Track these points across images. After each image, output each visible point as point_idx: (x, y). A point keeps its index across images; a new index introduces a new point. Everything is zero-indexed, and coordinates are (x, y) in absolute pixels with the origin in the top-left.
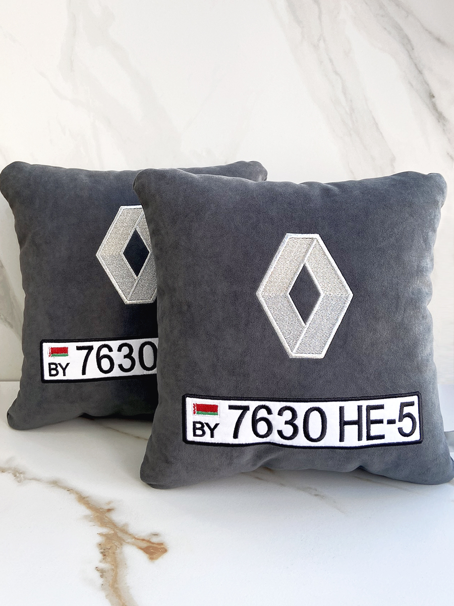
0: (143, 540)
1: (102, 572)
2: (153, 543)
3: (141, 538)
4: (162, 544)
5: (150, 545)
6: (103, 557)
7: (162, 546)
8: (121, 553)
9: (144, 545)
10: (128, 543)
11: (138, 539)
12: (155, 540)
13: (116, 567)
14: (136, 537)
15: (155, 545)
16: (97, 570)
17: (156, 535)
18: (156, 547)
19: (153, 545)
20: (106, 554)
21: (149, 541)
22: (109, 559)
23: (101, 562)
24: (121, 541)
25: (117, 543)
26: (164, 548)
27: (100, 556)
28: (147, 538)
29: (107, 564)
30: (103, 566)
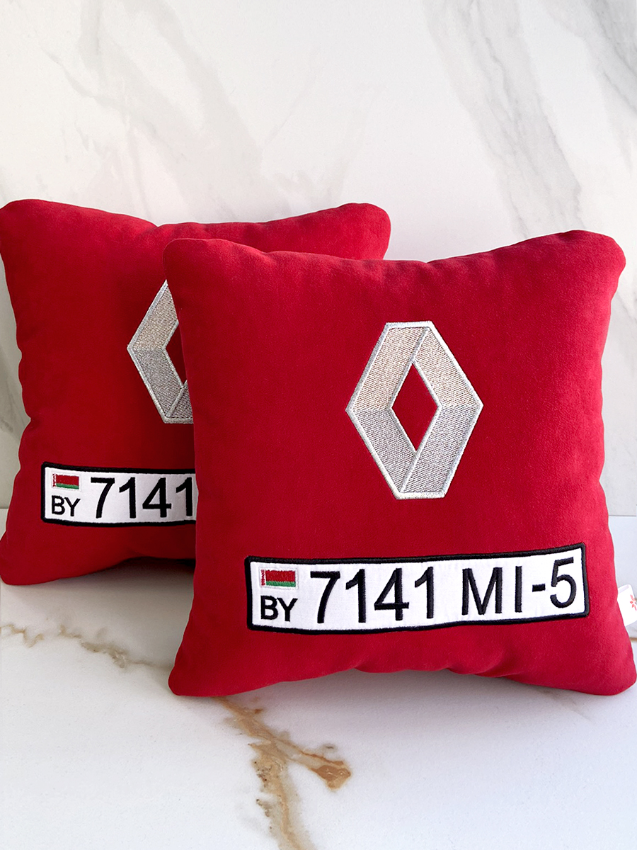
0: (314, 756)
1: (267, 808)
2: (328, 761)
3: (311, 753)
4: (341, 763)
5: (326, 764)
6: (263, 783)
7: (343, 767)
8: (287, 776)
9: (318, 764)
10: (294, 760)
11: (307, 754)
12: (330, 755)
13: (285, 799)
14: (304, 750)
15: (332, 765)
16: (260, 804)
17: (330, 747)
18: (334, 768)
19: (329, 764)
20: (267, 777)
21: (322, 758)
22: (273, 787)
23: (262, 791)
24: (284, 757)
25: (278, 761)
26: (344, 770)
27: (259, 782)
28: (319, 754)
29: (272, 795)
30: (266, 797)
